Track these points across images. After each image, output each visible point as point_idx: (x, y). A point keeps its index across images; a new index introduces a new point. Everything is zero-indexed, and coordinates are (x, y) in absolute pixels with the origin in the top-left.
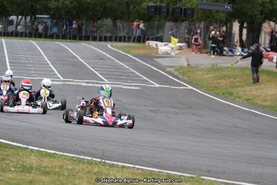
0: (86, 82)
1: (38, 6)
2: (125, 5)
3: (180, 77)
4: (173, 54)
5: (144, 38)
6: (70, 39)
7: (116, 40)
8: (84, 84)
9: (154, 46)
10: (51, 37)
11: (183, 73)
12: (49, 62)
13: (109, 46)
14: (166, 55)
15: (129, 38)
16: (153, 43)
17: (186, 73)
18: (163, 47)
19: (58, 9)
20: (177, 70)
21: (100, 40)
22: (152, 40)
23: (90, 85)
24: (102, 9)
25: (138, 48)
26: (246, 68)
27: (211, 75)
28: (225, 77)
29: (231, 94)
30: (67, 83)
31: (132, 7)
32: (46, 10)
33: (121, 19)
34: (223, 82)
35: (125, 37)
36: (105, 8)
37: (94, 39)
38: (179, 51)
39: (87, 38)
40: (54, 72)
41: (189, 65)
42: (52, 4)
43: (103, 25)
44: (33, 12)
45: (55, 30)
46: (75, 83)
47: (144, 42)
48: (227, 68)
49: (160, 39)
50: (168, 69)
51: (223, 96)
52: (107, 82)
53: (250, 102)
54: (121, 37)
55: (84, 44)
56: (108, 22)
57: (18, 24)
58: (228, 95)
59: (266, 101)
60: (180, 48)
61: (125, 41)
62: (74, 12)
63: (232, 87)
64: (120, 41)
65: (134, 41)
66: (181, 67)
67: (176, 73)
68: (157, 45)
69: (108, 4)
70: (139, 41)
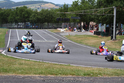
1: (26, 20)
2: (51, 18)
4: (65, 32)
7: (48, 29)
9: (59, 30)
10: (30, 28)
14: (63, 32)
15: (52, 28)
16: (59, 29)
17: (69, 37)
18: (62, 30)
19: (32, 21)
21: (44, 29)
22: (59, 28)
25: (55, 31)
26: (85, 35)
28: (79, 38)
29: (81, 42)
31: (53, 19)
32: (29, 21)
33: (50, 22)
34: (79, 39)
37: (42, 29)
39: (40, 28)
41: (69, 35)
42: (30, 19)
44: (25, 22)
45: (31, 26)
47: (57, 29)
48: (80, 35)
49: (61, 28)
50: (63, 36)
51: (79, 43)
52: (46, 40)
53: (86, 44)
55: (39, 30)
56: (46, 23)
57: (21, 25)
58: (80, 43)
59: (91, 44)
60: (67, 30)
61: (51, 29)
62: (36, 21)
63: (82, 41)
64: (50, 29)
65: (54, 29)
66: (67, 36)
67: (66, 37)
69: (46, 18)
70: (55, 29)
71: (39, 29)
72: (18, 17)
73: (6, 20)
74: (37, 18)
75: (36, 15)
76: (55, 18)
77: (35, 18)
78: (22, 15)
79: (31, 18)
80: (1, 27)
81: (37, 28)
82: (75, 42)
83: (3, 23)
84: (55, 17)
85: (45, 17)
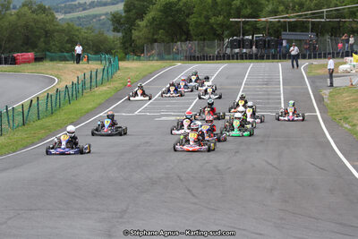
35: (333, 53)
72: (221, 18)
73: (184, 28)
75: (281, 8)
78: (232, 11)
80: (169, 54)
83: (172, 42)
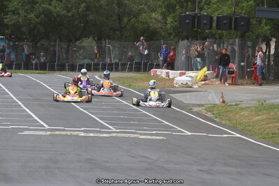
0: (84, 131)
2: (115, 18)
3: (217, 120)
4: (196, 86)
5: (145, 64)
6: (36, 69)
7: (103, 69)
8: (82, 134)
9: (164, 75)
11: (219, 115)
12: (20, 103)
13: (96, 77)
14: (187, 88)
15: (124, 65)
16: (162, 72)
17: (223, 112)
20: (208, 110)
23: (92, 135)
24: (82, 25)
27: (264, 116)
30: (57, 133)
31: (125, 20)
33: (109, 37)
35: (117, 64)
36: (87, 22)
38: (203, 82)
40: (32, 117)
41: (224, 102)
42: (9, 19)
43: (80, 48)
46: (69, 133)
52: (114, 130)
54: (111, 65)
60: (205, 78)
62: (42, 29)
65: (130, 70)
66: (215, 106)
67: (209, 115)
68: (168, 74)
69: (91, 17)
70: (138, 69)
71: (52, 69)
74: (47, 14)
76: (136, 15)
77: (32, 15)
79: (13, 12)
81: (42, 67)
82: (264, 139)
84: (135, 8)
85: (88, 8)
